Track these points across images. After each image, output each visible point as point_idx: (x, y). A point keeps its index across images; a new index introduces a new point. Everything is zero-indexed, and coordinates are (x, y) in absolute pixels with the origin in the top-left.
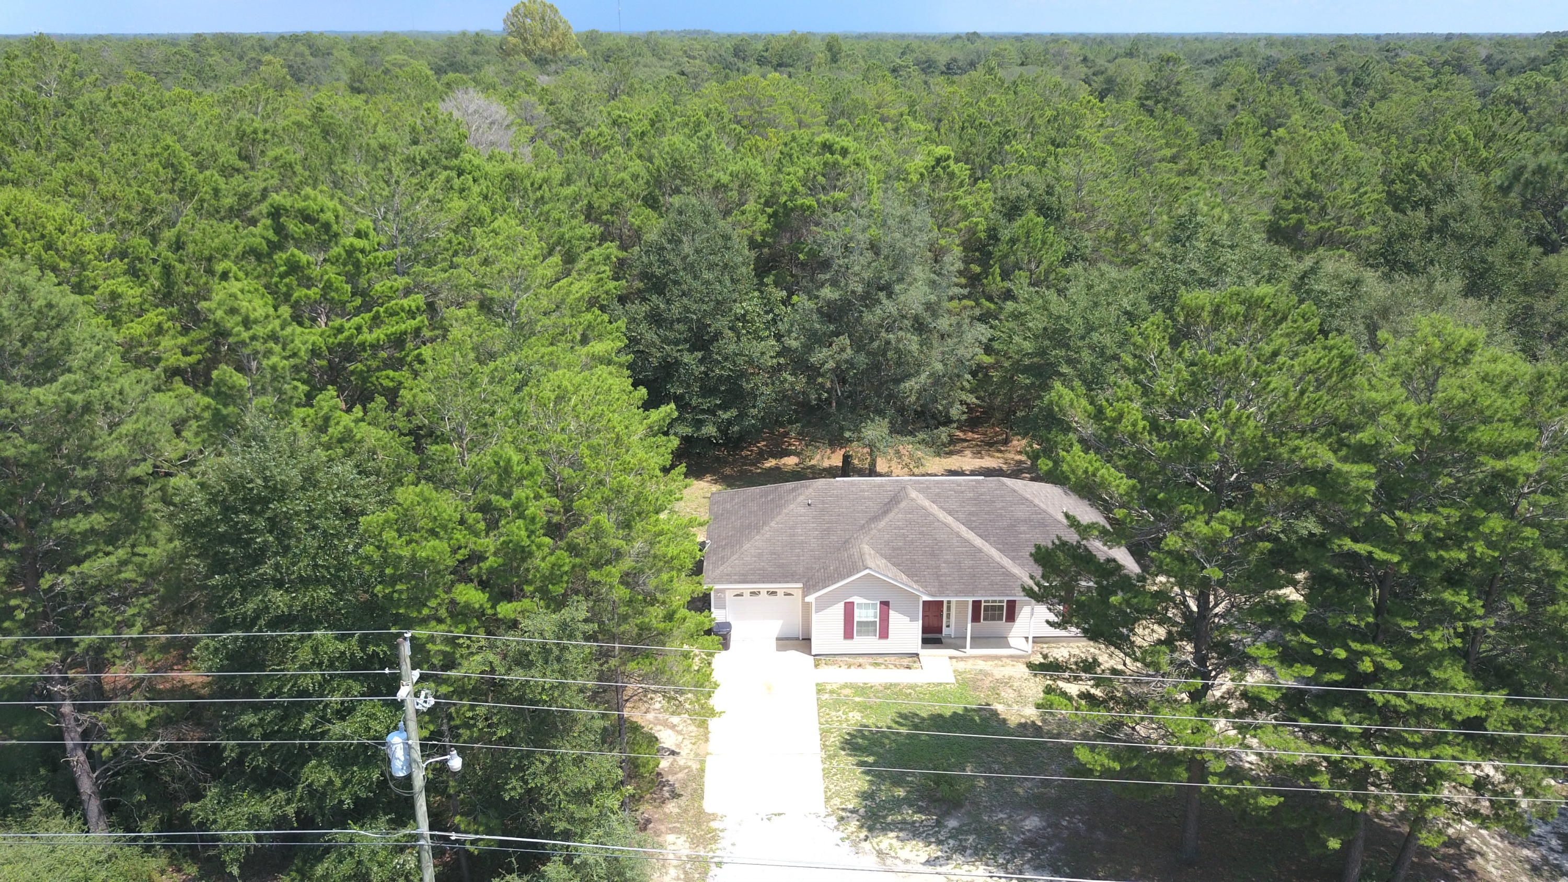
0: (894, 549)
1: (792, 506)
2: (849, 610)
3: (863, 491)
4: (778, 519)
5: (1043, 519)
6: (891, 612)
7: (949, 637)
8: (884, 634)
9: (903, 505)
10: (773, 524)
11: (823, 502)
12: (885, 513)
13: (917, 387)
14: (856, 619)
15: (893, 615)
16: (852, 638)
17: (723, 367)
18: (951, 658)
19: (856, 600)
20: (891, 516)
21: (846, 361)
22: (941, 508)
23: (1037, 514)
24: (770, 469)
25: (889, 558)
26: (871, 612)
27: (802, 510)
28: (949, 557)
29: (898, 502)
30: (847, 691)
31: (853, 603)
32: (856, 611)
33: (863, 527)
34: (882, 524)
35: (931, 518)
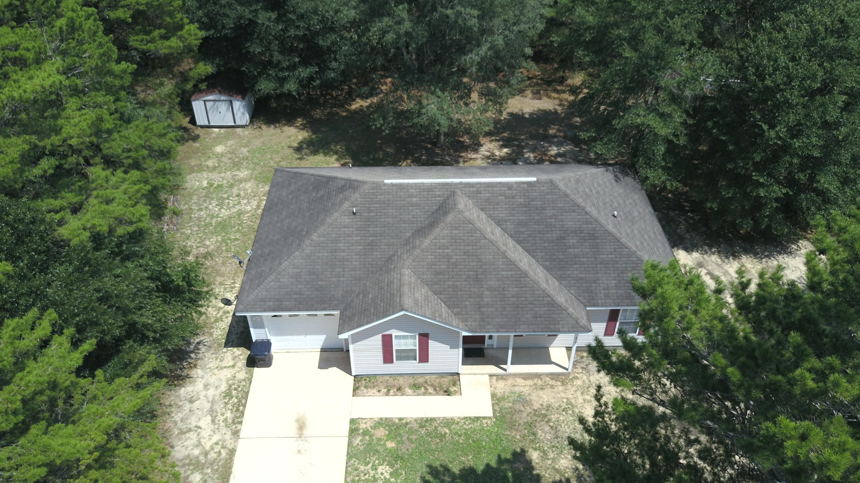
0: (437, 273)
1: (336, 215)
2: (387, 341)
3: (411, 196)
4: (321, 230)
5: (594, 229)
6: (430, 341)
7: (491, 347)
8: (424, 358)
9: (450, 218)
10: (314, 237)
11: (369, 211)
12: (432, 225)
13: (477, 59)
14: (395, 348)
15: (433, 345)
16: (392, 362)
17: (298, 27)
18: (491, 376)
19: (394, 333)
20: (436, 231)
21: (407, 33)
22: (490, 216)
23: (588, 223)
24: (356, 112)
25: (430, 284)
26: (410, 341)
27: (346, 220)
28: (493, 283)
29: (446, 213)
30: (381, 433)
31: (391, 336)
32: (394, 341)
33: (407, 242)
34: (427, 242)
35: (478, 234)
